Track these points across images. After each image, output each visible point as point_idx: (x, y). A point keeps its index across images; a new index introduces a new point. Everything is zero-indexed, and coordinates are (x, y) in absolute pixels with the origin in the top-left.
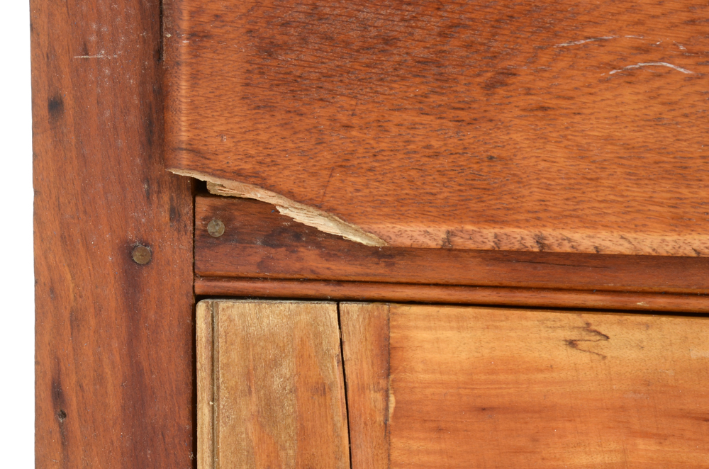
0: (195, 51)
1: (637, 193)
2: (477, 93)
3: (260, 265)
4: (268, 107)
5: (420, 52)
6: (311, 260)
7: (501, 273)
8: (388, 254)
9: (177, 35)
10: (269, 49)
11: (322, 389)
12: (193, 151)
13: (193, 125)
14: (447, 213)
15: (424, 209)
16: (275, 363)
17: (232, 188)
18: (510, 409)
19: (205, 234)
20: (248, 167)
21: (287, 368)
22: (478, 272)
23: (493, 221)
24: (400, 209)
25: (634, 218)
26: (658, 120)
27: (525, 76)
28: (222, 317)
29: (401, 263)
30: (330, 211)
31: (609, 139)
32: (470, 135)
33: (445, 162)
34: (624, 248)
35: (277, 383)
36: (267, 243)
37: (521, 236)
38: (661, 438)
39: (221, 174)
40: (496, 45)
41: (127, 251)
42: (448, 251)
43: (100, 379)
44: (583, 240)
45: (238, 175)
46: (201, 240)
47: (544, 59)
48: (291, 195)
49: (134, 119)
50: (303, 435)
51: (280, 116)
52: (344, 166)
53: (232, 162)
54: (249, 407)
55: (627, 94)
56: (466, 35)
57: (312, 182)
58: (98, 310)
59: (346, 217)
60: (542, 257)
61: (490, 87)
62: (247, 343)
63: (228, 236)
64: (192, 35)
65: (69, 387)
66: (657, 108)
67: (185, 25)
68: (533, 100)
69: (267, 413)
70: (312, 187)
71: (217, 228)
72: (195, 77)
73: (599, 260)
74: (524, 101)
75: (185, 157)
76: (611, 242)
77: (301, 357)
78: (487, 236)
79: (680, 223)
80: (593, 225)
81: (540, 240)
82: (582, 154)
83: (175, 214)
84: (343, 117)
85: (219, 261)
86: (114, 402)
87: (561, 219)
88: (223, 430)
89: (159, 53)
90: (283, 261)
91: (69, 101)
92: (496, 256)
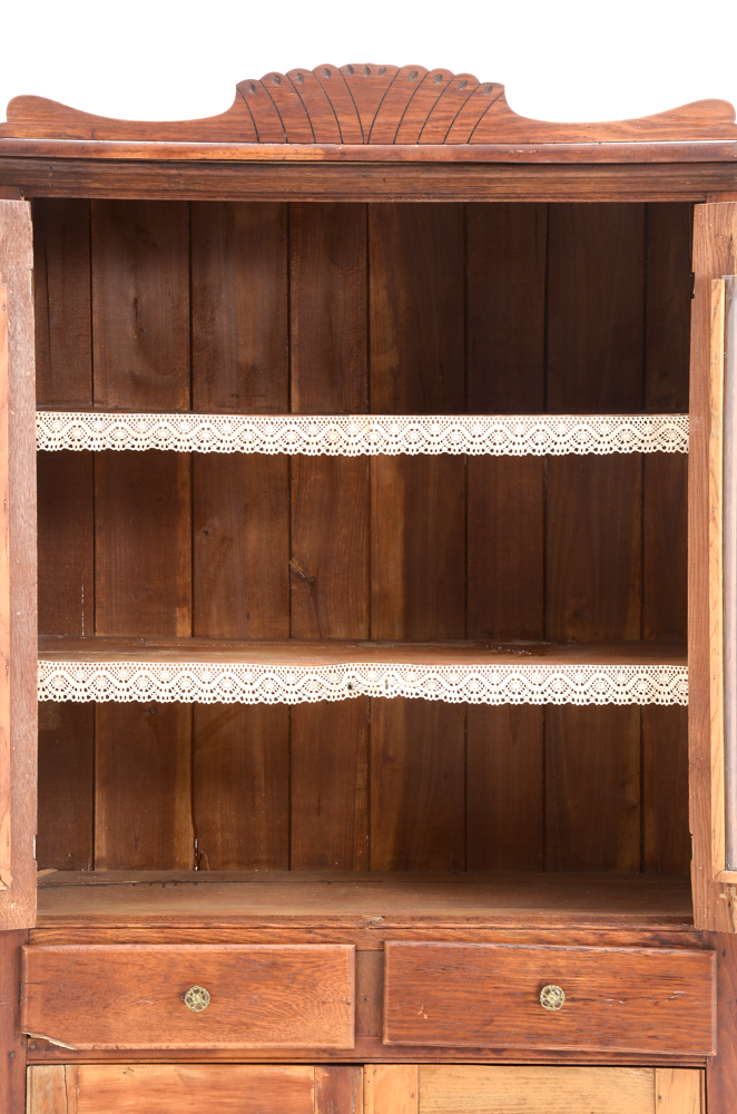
0: (29, 1001)
1: (141, 1034)
2: (101, 1010)
3: (44, 1056)
4: (48, 1015)
5: (87, 1000)
6: (58, 1054)
7: (107, 1055)
8: (77, 1052)
9: (24, 998)
10: (48, 1000)
11: (60, 1089)
12: (28, 1027)
13: (28, 1020)
14: (93, 1042)
15: (87, 1040)
16: (48, 1082)
17: (37, 1036)
18: (109, 1091)
20: (42, 1031)
21: (51, 1084)
22: (101, 1055)
23: (105, 1042)
24: (81, 1040)
25: (140, 1040)
26: (145, 1015)
27: (113, 1005)
28: (34, 1071)
29: (81, 1054)
30: (63, 1041)
31: (134, 1020)
32: (99, 1020)
33: (93, 1027)
34: (137, 1048)
35: (48, 1088)
36: (46, 1050)
37: (112, 1046)
38: (146, 1096)
39: (35, 1033)
40: (106, 998)
41: (9, 1054)
42: (93, 1050)
44: (128, 1046)
45: (40, 1033)
46: (29, 1050)
47: (118, 1001)
48: (53, 1038)
49: (12, 1019)
50: (55, 1101)
51: (51, 1017)
52: (67, 1029)
53: (38, 1030)
54: (41, 1094)
55: (138, 1009)
56: (98, 995)
59: (67, 1043)
60: (117, 1051)
61: (104, 1008)
62: (41, 1077)
63: (36, 1049)
64: (28, 998)
66: (145, 1012)
67: (27, 995)
68: (115, 1011)
69: (45, 1096)
70: (59, 1035)
71: (33, 1047)
72: (29, 1009)
73: (131, 1051)
74: (113, 1011)
75: (25, 1029)
76: (134, 1046)
77: (55, 1080)
78: (103, 1046)
79: (151, 1041)
80: (130, 1042)
81: (117, 1046)
82: (127, 1024)
83: (22, 1044)
84: (67, 1017)
85: (33, 1056)
86: (4, 1095)
87: (122, 1041)
88: (33, 1101)
89: (19, 1002)
90: (50, 1055)
92: (106, 1051)
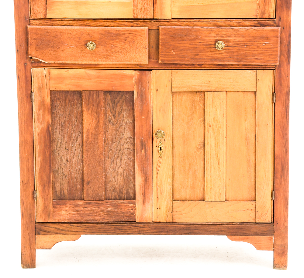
0: (31, 46)
1: (71, 58)
2: (57, 49)
3: (37, 65)
4: (37, 50)
5: (51, 46)
6: (42, 64)
7: (59, 65)
8: (49, 64)
9: (29, 44)
10: (38, 45)
11: (43, 76)
13: (31, 52)
14: (54, 60)
15: (52, 59)
16: (39, 74)
17: (34, 58)
18: (61, 78)
19: (32, 62)
20: (36, 56)
21: (40, 74)
22: (57, 65)
23: (58, 61)
24: (50, 60)
25: (71, 60)
27: (61, 48)
28: (34, 70)
29: (50, 65)
31: (69, 53)
32: (56, 53)
33: (54, 55)
34: (70, 63)
35: (39, 76)
36: (38, 63)
37: (61, 62)
38: (74, 80)
39: (33, 57)
40: (58, 45)
41: (25, 64)
42: (55, 63)
43: (22, 76)
44: (67, 62)
45: (35, 57)
46: (32, 63)
47: (63, 46)
48: (40, 59)
49: (25, 52)
50: (42, 80)
51: (39, 51)
52: (45, 56)
53: (34, 55)
54: (37, 78)
55: (70, 49)
56: (55, 44)
57: (42, 57)
58: (22, 69)
59: (45, 61)
60: (63, 64)
61: (58, 49)
62: (36, 72)
63: (34, 62)
64: (30, 44)
65: (20, 76)
66: (72, 51)
67: (30, 43)
68: (62, 50)
70: (42, 58)
71: (33, 62)
72: (31, 48)
73: (68, 64)
74: (61, 50)
75: (30, 55)
76: (69, 62)
78: (58, 62)
79: (75, 61)
80: (67, 61)
81: (63, 62)
82: (66, 54)
83: (29, 60)
84: (44, 51)
85: (33, 65)
86: (24, 78)
87: (65, 60)
88: (34, 80)
89: (27, 46)
90: (39, 65)
91: (19, 50)
92: (59, 64)
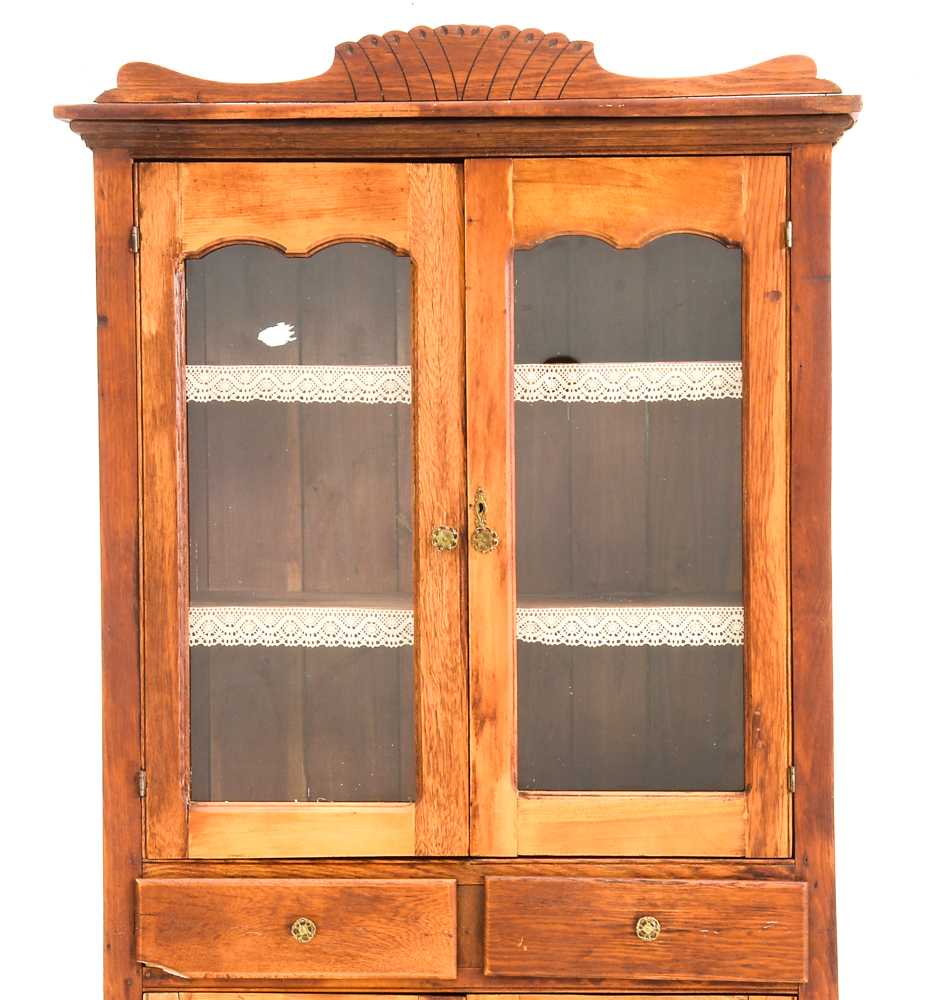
0: (143, 931)
1: (250, 963)
2: (212, 940)
3: (159, 984)
4: (161, 945)
5: (198, 931)
6: (172, 982)
7: (219, 984)
8: (191, 980)
9: (139, 928)
10: (161, 931)
12: (143, 956)
13: (143, 950)
14: (204, 970)
15: (199, 968)
17: (152, 965)
20: (156, 960)
22: (213, 984)
23: (216, 971)
24: (194, 969)
25: (250, 969)
26: (254, 946)
27: (223, 936)
28: (150, 997)
29: (194, 982)
30: (177, 970)
31: (243, 951)
32: (210, 950)
33: (204, 957)
34: (248, 977)
36: (161, 978)
37: (223, 975)
39: (149, 961)
40: (216, 929)
41: (126, 981)
42: (205, 979)
44: (238, 975)
45: (154, 962)
46: (144, 978)
47: (227, 932)
48: (166, 966)
49: (128, 948)
51: (164, 947)
52: (180, 958)
53: (152, 958)
55: (247, 940)
56: (209, 926)
58: (119, 996)
59: (181, 972)
60: (228, 979)
61: (215, 939)
63: (151, 977)
64: (143, 928)
66: (254, 943)
67: (141, 925)
68: (225, 942)
70: (172, 964)
71: (148, 975)
72: (143, 938)
73: (242, 980)
74: (223, 942)
75: (141, 958)
76: (245, 975)
78: (215, 975)
79: (260, 970)
80: (240, 971)
81: (227, 976)
82: (237, 954)
83: (138, 972)
84: (179, 947)
85: (149, 983)
87: (232, 970)
89: (134, 932)
90: (165, 982)
91: (112, 945)
92: (217, 980)
